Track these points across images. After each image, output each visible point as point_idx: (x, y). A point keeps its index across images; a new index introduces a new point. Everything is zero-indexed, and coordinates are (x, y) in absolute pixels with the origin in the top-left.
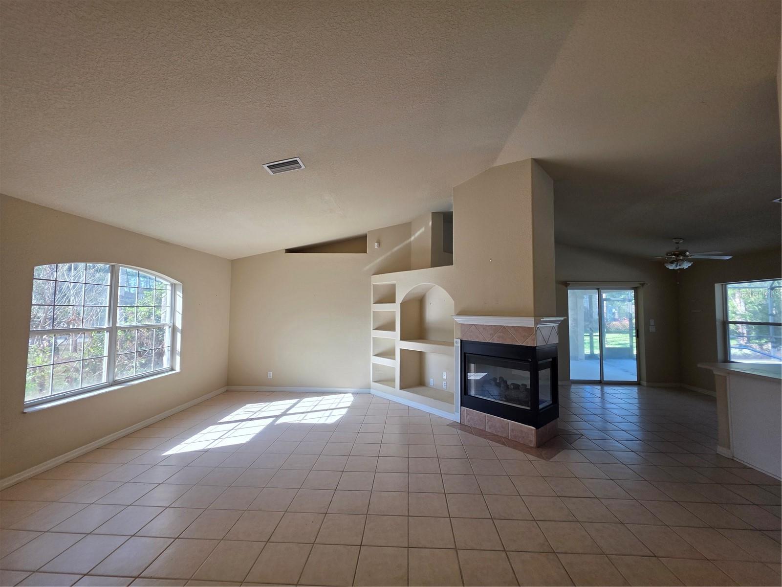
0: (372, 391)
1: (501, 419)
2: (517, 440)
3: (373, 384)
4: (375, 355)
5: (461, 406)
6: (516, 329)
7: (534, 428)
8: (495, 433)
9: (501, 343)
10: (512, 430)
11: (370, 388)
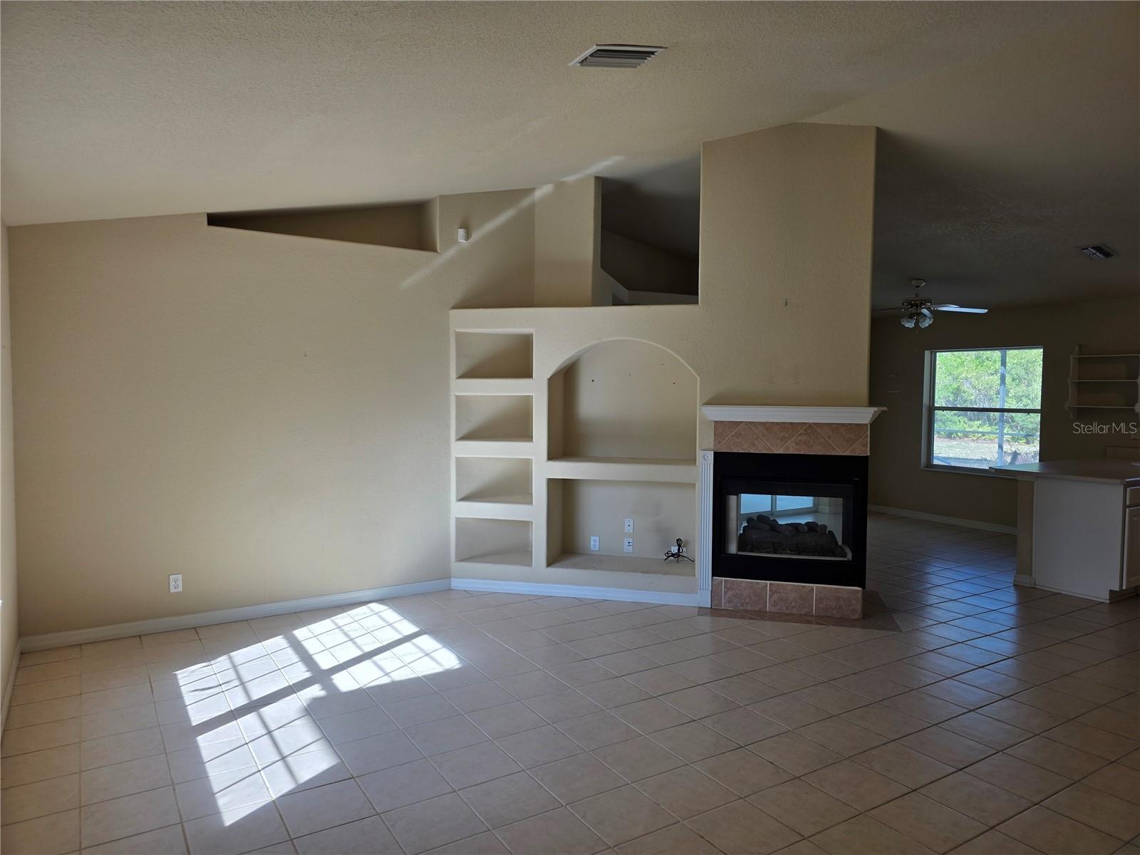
0: (456, 583)
1: (799, 586)
2: (829, 614)
3: (456, 566)
4: (462, 500)
5: (713, 575)
6: (834, 428)
7: (860, 589)
8: (787, 612)
9: (802, 453)
10: (819, 600)
11: (450, 578)
